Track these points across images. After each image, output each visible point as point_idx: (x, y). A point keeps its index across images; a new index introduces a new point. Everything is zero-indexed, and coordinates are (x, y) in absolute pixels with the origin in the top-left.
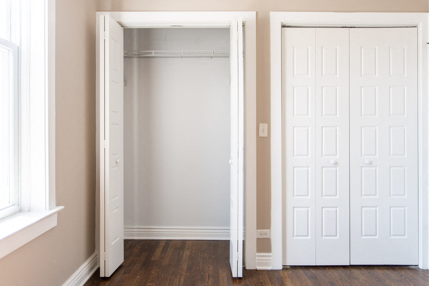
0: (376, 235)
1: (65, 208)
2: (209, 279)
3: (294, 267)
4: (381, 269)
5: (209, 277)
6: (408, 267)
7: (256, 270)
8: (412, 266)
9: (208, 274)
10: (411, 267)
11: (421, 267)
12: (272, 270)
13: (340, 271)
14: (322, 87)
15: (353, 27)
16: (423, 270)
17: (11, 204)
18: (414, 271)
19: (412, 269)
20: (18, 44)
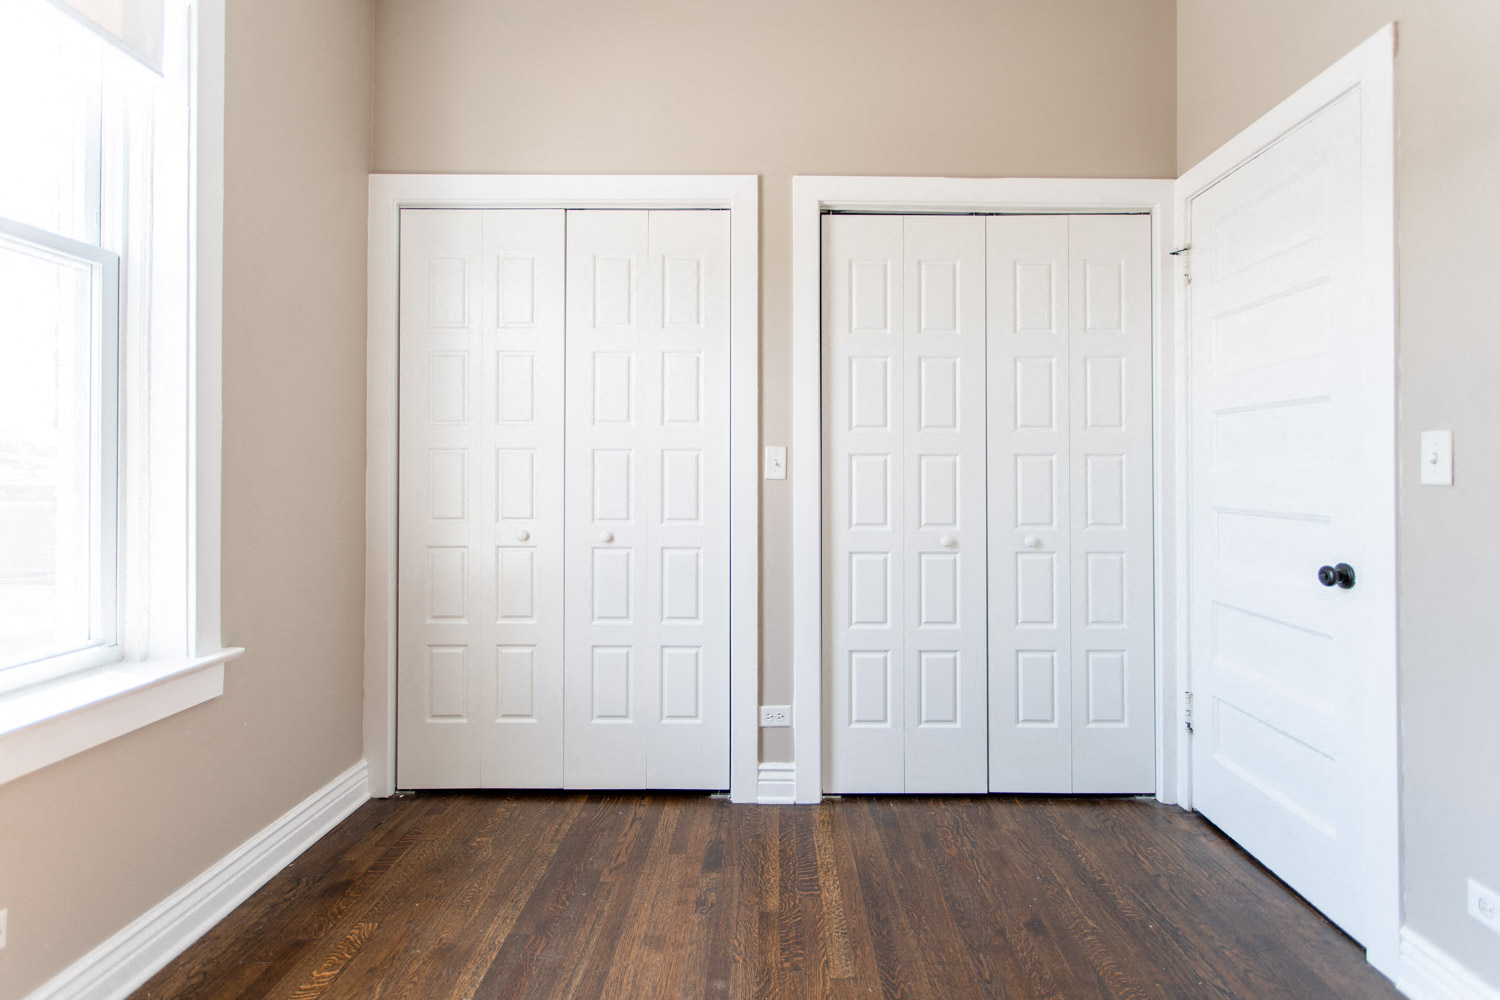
0: (1052, 720)
1: (244, 654)
2: (631, 826)
3: (850, 798)
4: (1064, 801)
5: (634, 820)
6: (1132, 798)
7: (757, 805)
8: (1141, 795)
9: (636, 814)
10: (1138, 798)
11: (1160, 798)
12: (795, 804)
13: (961, 807)
14: (920, 359)
15: (997, 214)
16: (1166, 807)
17: (91, 642)
18: (1142, 808)
19: (1141, 803)
20: (119, 252)
